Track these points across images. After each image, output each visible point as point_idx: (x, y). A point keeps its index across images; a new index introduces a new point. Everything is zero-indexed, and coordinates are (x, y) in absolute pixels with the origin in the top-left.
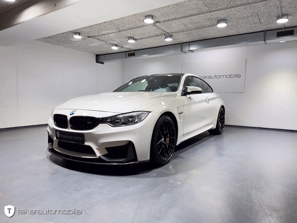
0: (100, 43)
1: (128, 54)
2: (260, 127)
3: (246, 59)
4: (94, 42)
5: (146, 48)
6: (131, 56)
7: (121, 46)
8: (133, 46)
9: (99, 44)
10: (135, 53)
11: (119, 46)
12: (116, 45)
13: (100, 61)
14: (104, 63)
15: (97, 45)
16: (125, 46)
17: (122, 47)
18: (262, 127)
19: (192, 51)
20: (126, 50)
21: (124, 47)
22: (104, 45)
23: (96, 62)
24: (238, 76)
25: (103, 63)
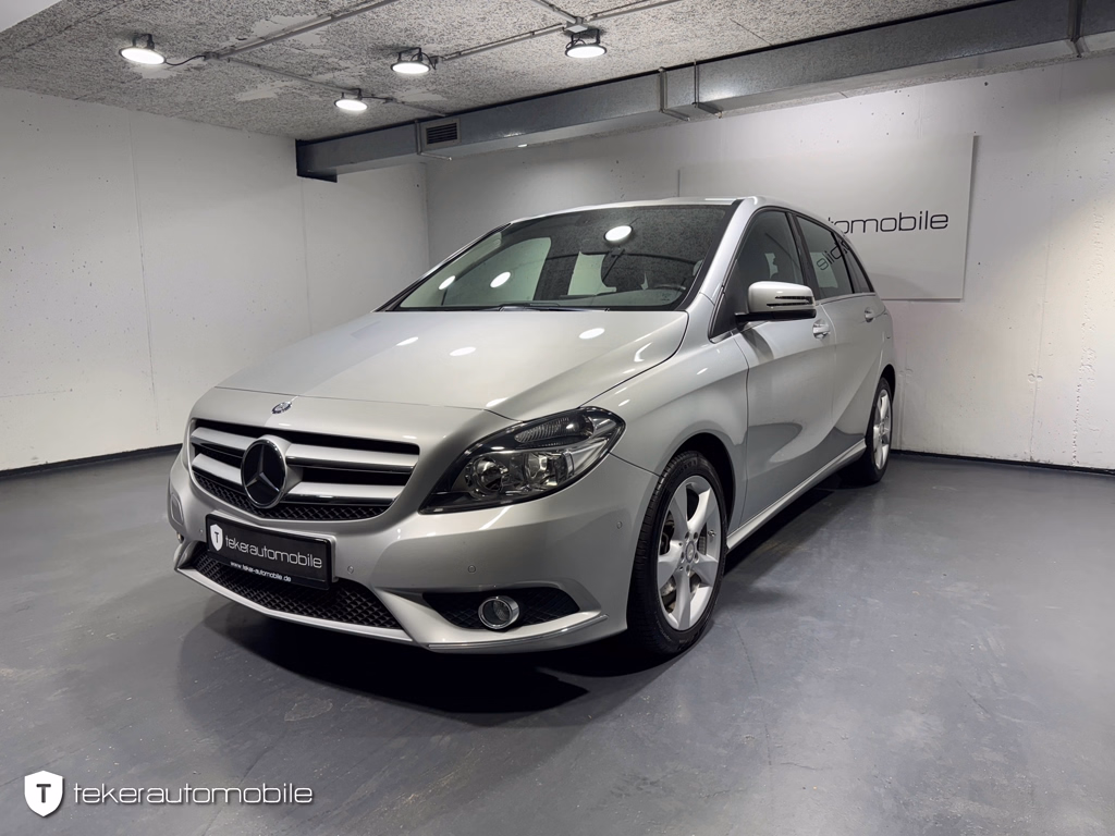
0: (279, 84)
1: (430, 131)
2: (1036, 460)
3: (976, 139)
4: (252, 83)
5: (503, 100)
6: (441, 140)
7: (386, 95)
8: (435, 91)
9: (280, 91)
10: (455, 126)
11: (373, 96)
12: (359, 94)
13: (318, 168)
14: (338, 177)
15: (276, 97)
16: (400, 95)
17: (388, 100)
18: (1043, 460)
19: (712, 108)
20: (417, 116)
21: (400, 100)
22: (305, 94)
23: (299, 175)
24: (937, 222)
25: (332, 178)
